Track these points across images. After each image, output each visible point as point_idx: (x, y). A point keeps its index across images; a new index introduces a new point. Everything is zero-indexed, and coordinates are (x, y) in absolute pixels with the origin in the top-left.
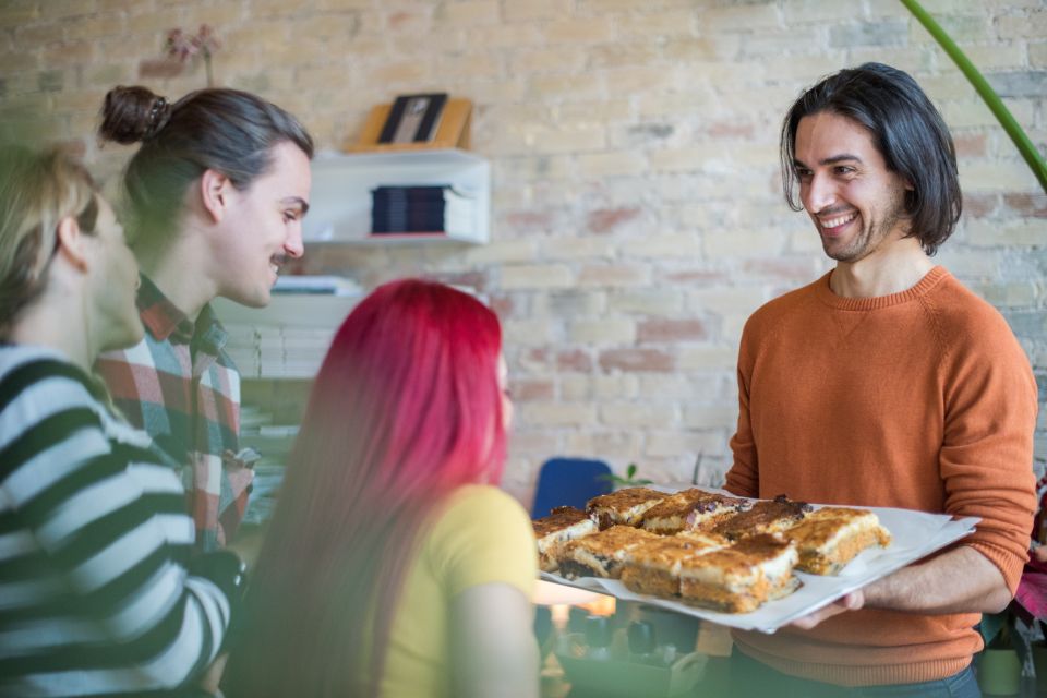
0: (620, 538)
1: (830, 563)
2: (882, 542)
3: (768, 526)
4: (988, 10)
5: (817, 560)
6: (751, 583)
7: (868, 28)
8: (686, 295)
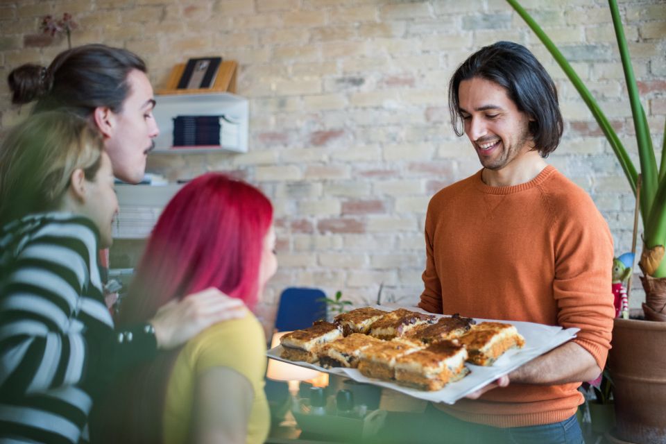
0: (357, 342)
1: (487, 358)
2: (519, 344)
3: (448, 334)
4: (560, 7)
5: (479, 356)
6: (439, 372)
7: (486, 18)
8: (372, 185)
